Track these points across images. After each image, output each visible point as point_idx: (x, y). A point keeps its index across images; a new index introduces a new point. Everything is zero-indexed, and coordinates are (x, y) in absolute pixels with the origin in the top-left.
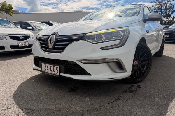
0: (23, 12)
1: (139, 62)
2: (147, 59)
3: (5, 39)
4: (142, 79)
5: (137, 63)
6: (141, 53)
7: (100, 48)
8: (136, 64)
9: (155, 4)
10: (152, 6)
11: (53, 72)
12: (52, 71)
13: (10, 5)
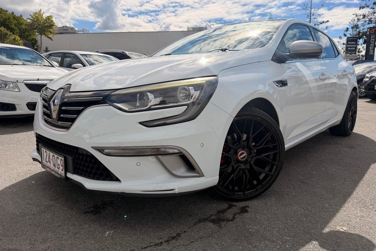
0: (83, 31)
1: (249, 154)
2: (271, 146)
3: (16, 90)
4: (258, 193)
5: (245, 155)
6: (253, 134)
7: (140, 123)
8: (241, 157)
9: (372, 10)
10: (364, 16)
11: (57, 169)
12: (54, 166)
13: (49, 18)
